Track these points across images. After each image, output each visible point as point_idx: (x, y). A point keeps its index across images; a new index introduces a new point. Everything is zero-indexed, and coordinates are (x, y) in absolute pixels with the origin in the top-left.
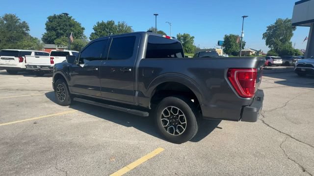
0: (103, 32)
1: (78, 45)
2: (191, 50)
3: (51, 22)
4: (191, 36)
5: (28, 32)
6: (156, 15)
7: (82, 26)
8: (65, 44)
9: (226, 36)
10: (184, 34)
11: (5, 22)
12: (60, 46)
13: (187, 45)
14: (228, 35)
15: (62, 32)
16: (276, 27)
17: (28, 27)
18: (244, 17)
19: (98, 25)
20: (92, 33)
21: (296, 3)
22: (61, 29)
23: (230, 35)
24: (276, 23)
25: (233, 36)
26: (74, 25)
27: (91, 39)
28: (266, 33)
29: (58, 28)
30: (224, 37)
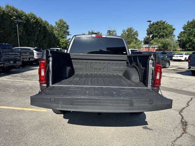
0: (192, 30)
1: (165, 43)
3: (151, 28)
5: (138, 37)
7: (173, 27)
8: (155, 44)
11: (127, 33)
12: (152, 45)
15: (156, 34)
17: (138, 34)
19: (188, 24)
20: (181, 32)
22: (156, 32)
26: (166, 28)
27: (179, 38)
29: (154, 32)
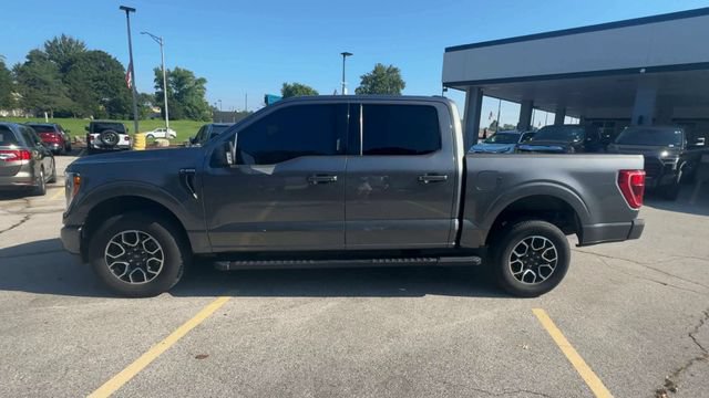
2: (200, 112)
4: (198, 77)
6: (128, 10)
9: (285, 85)
10: (177, 69)
13: (188, 99)
14: (291, 83)
16: (375, 78)
18: (345, 54)
21: (448, 50)
23: (296, 85)
24: (374, 72)
25: (301, 87)
28: (360, 88)
30: (282, 87)
